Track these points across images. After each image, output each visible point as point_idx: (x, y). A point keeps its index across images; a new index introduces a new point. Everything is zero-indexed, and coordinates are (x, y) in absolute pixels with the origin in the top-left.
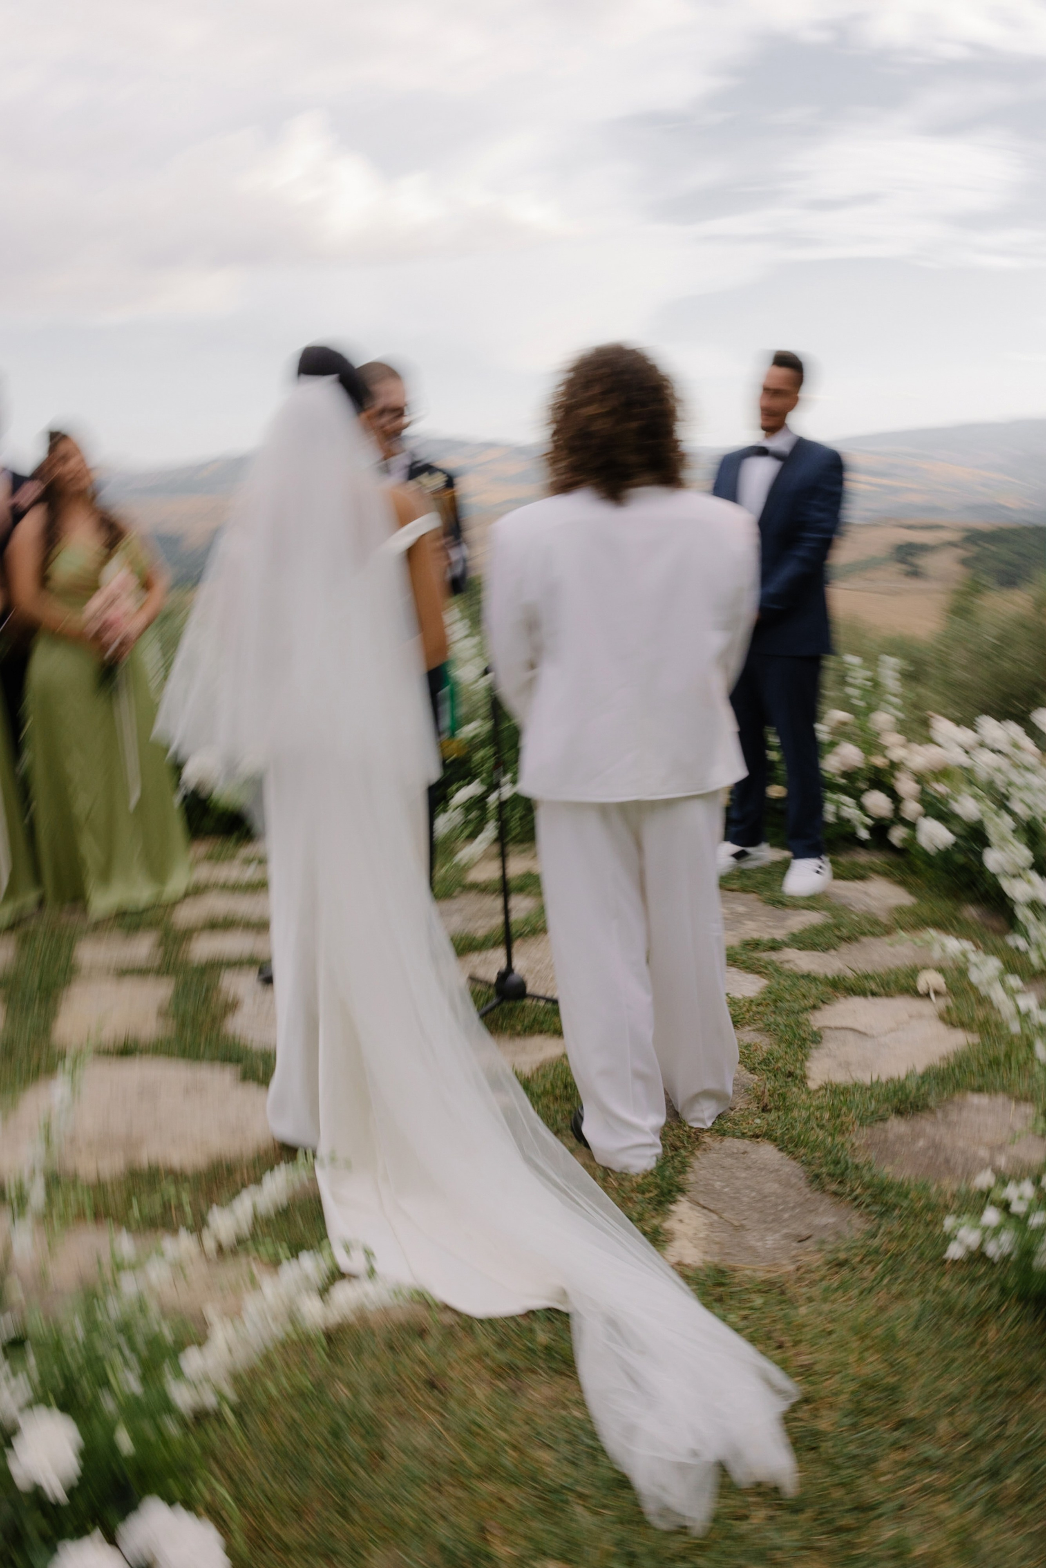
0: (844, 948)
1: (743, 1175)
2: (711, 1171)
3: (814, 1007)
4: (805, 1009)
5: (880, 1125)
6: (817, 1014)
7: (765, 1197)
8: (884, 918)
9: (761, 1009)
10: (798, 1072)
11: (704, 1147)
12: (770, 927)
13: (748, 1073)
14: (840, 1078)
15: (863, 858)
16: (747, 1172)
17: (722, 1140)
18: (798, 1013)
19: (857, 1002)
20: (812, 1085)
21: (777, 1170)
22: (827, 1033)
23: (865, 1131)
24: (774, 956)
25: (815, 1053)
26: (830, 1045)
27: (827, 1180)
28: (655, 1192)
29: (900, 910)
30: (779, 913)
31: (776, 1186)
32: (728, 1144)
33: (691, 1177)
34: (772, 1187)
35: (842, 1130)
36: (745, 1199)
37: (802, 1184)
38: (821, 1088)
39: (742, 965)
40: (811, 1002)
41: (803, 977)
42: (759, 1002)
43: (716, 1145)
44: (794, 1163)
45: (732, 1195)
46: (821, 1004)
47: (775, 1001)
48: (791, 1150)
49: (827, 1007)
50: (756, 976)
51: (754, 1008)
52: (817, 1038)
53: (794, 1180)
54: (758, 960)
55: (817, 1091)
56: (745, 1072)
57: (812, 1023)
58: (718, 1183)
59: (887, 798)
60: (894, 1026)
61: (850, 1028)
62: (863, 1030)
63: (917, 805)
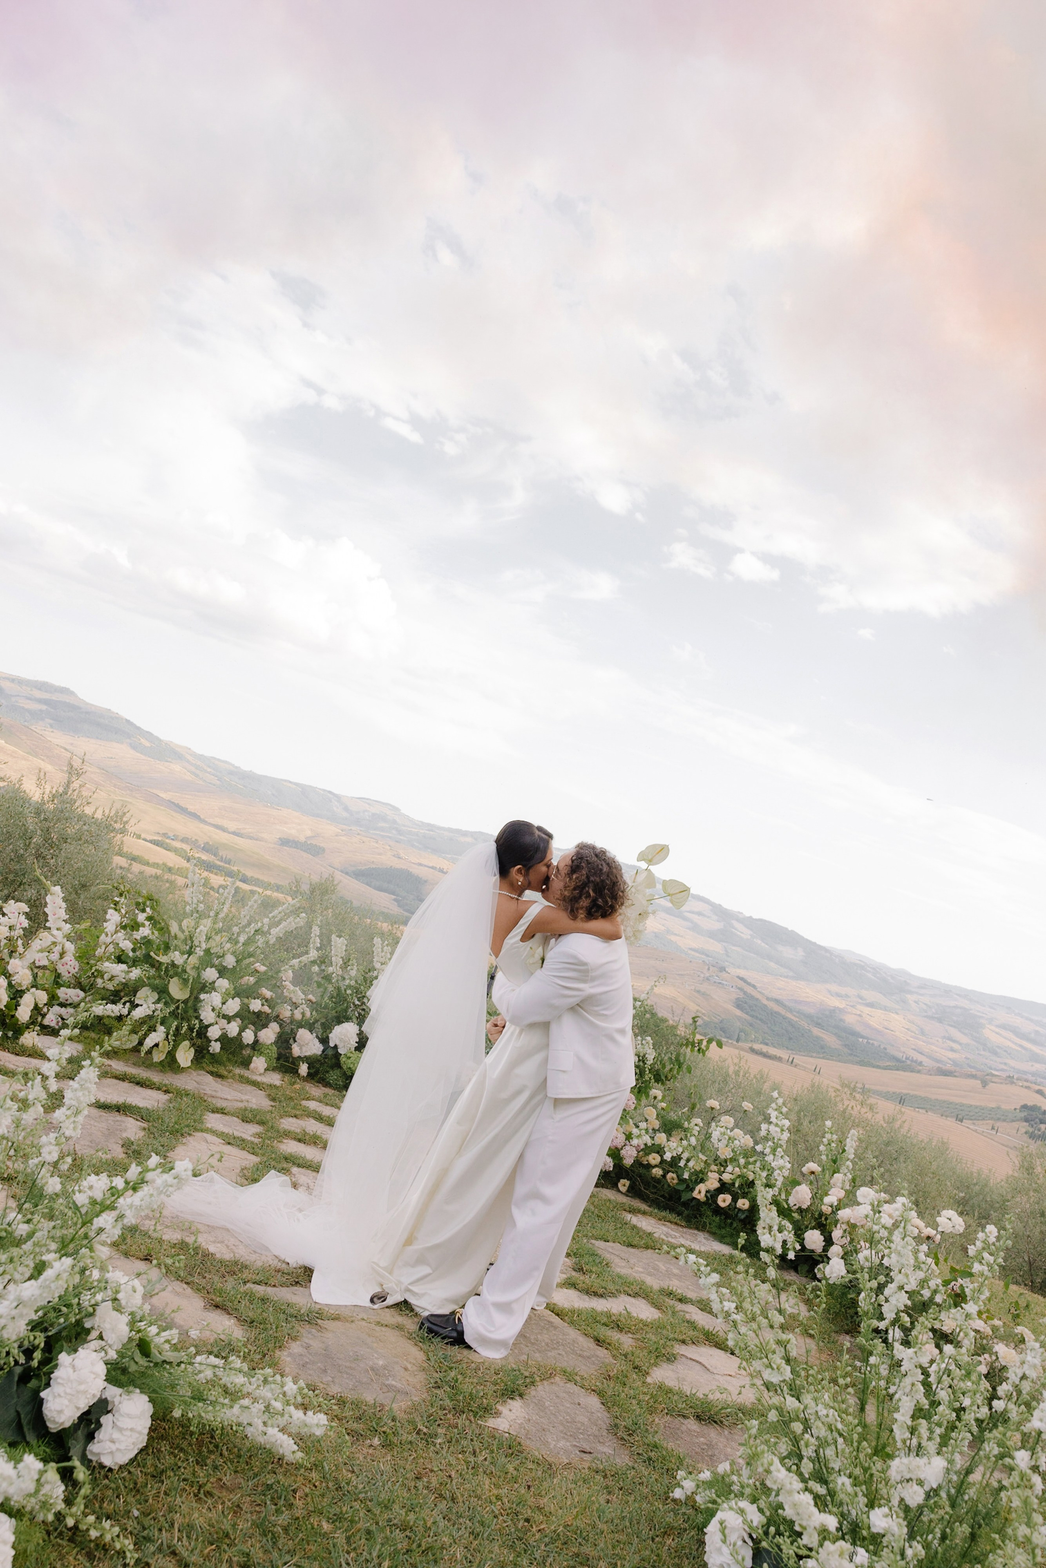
1: (568, 1405)
2: (548, 1394)
3: (684, 1342)
4: (676, 1341)
5: (681, 1421)
6: (684, 1347)
7: (575, 1422)
9: (646, 1328)
10: (645, 1369)
13: (611, 1357)
14: (671, 1384)
16: (572, 1405)
17: (565, 1384)
18: (670, 1340)
19: (717, 1354)
20: (650, 1380)
22: (679, 1359)
23: (668, 1419)
24: (679, 1306)
25: (665, 1366)
26: (678, 1366)
27: (622, 1429)
32: (569, 1386)
33: (533, 1392)
34: (582, 1419)
36: (561, 1418)
37: (604, 1426)
38: (655, 1384)
39: (651, 1301)
40: (684, 1338)
41: (688, 1323)
42: (647, 1324)
43: (561, 1383)
44: (605, 1413)
45: (553, 1412)
46: (690, 1342)
47: (659, 1328)
48: (609, 1407)
49: (693, 1345)
50: (656, 1309)
51: (641, 1326)
52: (671, 1359)
54: (666, 1304)
55: (651, 1384)
56: (608, 1355)
57: (676, 1350)
58: (548, 1402)
59: (822, 1238)
60: (733, 1374)
61: (700, 1363)
62: (709, 1367)
63: (841, 1249)
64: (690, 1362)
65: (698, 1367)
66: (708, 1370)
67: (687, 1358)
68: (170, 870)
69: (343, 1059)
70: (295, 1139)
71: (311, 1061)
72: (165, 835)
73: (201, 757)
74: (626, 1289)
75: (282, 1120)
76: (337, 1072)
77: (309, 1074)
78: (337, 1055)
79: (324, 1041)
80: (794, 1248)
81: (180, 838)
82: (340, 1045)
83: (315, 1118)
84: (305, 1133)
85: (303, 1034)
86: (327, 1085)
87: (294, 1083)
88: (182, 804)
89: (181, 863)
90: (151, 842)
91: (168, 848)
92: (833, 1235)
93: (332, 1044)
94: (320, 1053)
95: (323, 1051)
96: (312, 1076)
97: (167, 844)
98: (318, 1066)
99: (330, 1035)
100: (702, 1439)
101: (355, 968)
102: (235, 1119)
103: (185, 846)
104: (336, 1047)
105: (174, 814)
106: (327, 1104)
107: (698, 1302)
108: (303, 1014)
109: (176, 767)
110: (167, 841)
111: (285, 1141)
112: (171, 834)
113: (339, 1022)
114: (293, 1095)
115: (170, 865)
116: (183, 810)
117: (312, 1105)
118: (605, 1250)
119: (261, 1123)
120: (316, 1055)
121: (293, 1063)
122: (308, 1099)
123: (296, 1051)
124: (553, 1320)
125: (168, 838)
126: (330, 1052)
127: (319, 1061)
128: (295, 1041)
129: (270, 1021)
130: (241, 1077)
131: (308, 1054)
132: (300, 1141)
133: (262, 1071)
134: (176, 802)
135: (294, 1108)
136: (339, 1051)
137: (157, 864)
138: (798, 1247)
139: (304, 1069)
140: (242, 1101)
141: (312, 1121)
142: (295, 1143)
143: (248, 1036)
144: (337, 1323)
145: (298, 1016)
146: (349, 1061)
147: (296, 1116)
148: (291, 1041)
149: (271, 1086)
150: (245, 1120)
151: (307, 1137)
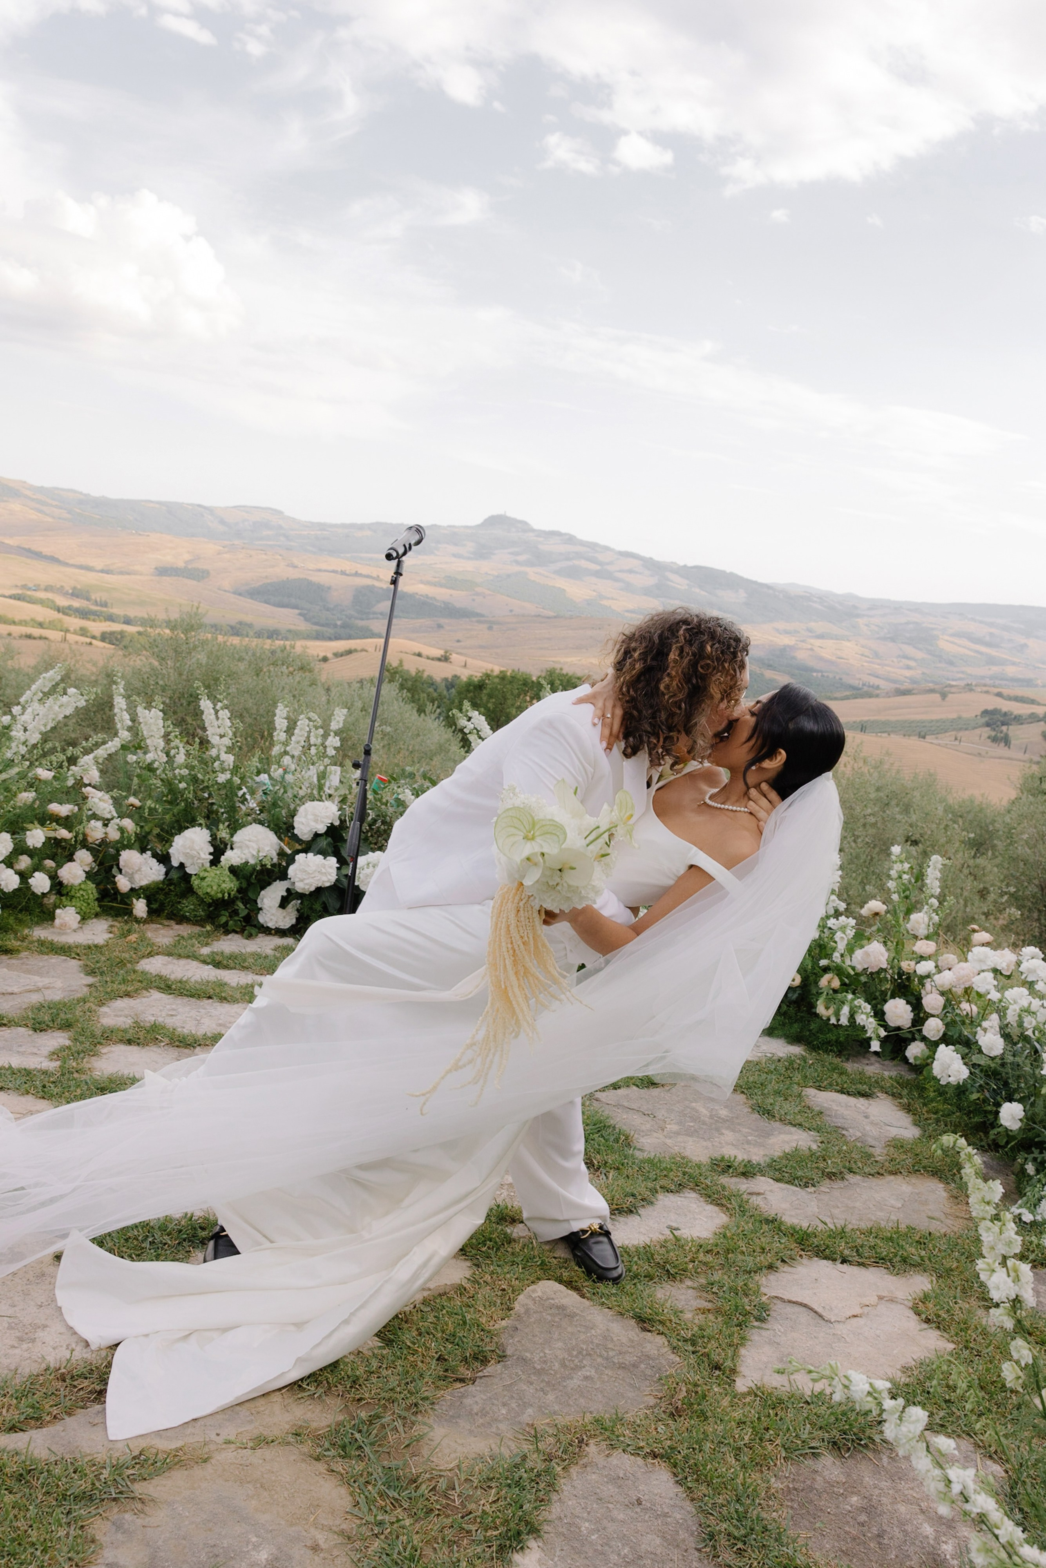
0: (826, 1185)
1: (621, 1516)
2: (582, 1501)
3: (771, 1267)
4: (758, 1270)
5: (809, 1462)
6: (772, 1277)
7: (640, 1557)
8: (879, 1152)
9: (709, 1258)
10: (729, 1363)
11: (585, 1460)
12: (748, 1142)
13: (670, 1352)
14: (775, 1382)
15: (873, 1069)
16: (629, 1512)
17: (607, 1456)
18: (750, 1273)
19: (823, 1267)
20: (741, 1385)
21: (666, 1515)
22: (778, 1308)
23: (790, 1469)
24: (743, 1185)
25: (757, 1336)
26: (776, 1326)
27: (723, 1540)
28: (502, 1529)
29: (897, 1144)
30: (763, 1123)
31: (658, 1541)
32: (615, 1462)
33: (555, 1510)
34: (652, 1542)
35: (761, 1463)
36: (614, 1558)
37: (691, 1542)
38: (751, 1392)
39: (703, 1192)
40: (769, 1258)
41: (768, 1221)
42: (709, 1248)
43: (600, 1460)
44: (689, 1506)
45: (599, 1548)
46: (779, 1263)
47: (728, 1251)
48: (690, 1485)
49: (786, 1268)
50: (717, 1208)
51: (701, 1256)
52: (762, 1315)
53: (683, 1535)
54: (724, 1188)
55: (744, 1395)
56: (666, 1349)
57: (763, 1290)
58: (587, 1524)
59: (909, 1008)
60: (857, 1311)
61: (805, 1306)
62: (820, 1310)
63: (940, 1022)
64: (790, 1309)
65: (804, 1316)
66: (821, 1316)
67: (782, 1300)
68: (41, 625)
69: (195, 882)
70: (121, 1041)
71: (150, 893)
72: (24, 587)
73: (41, 490)
74: (663, 1182)
75: (104, 1009)
76: (193, 899)
77: (151, 912)
78: (187, 877)
79: (164, 859)
80: (878, 1037)
81: (42, 587)
82: (187, 864)
83: (159, 988)
84: (137, 1025)
85: (130, 858)
86: (181, 919)
87: (129, 931)
88: (35, 547)
89: (49, 614)
90: (10, 597)
91: (32, 601)
92: (924, 1002)
93: (175, 863)
94: (162, 877)
95: (167, 874)
96: (156, 913)
97: (30, 596)
98: (162, 897)
99: (170, 851)
100: (855, 1499)
101: (182, 751)
102: (22, 1030)
103: (50, 595)
104: (182, 865)
105: (29, 561)
106: (180, 956)
107: (770, 1166)
108: (122, 830)
109: (16, 506)
110: (29, 593)
111: (104, 1050)
112: (30, 585)
113: (181, 829)
114: (127, 955)
115: (40, 619)
116: (38, 555)
117: (155, 965)
118: (618, 1106)
119: (67, 1026)
120: (156, 883)
121: (123, 902)
122: (150, 955)
123: (123, 884)
124: (564, 1301)
125: (29, 589)
126: (174, 875)
127: (162, 889)
128: (120, 871)
129: (75, 849)
130: (42, 943)
131: (144, 883)
132: (129, 1042)
133: (75, 925)
134: (27, 547)
135: (124, 981)
136: (188, 870)
137: (25, 621)
138: (883, 1033)
139: (140, 907)
140: (38, 990)
141: (156, 995)
142: (122, 1048)
143: (40, 883)
144: (178, 1477)
145: (114, 835)
146: (204, 884)
147: (128, 995)
148: (115, 870)
149: (91, 949)
150: (39, 1027)
151: (141, 1035)
